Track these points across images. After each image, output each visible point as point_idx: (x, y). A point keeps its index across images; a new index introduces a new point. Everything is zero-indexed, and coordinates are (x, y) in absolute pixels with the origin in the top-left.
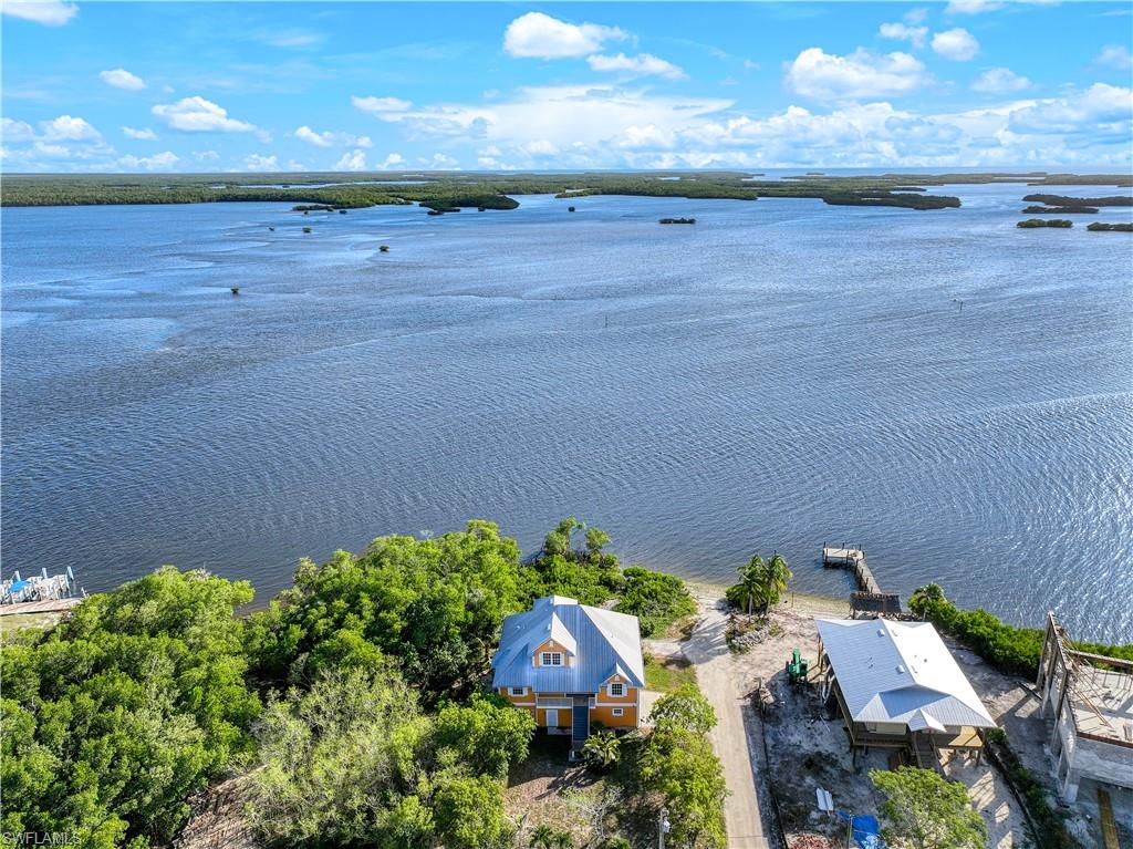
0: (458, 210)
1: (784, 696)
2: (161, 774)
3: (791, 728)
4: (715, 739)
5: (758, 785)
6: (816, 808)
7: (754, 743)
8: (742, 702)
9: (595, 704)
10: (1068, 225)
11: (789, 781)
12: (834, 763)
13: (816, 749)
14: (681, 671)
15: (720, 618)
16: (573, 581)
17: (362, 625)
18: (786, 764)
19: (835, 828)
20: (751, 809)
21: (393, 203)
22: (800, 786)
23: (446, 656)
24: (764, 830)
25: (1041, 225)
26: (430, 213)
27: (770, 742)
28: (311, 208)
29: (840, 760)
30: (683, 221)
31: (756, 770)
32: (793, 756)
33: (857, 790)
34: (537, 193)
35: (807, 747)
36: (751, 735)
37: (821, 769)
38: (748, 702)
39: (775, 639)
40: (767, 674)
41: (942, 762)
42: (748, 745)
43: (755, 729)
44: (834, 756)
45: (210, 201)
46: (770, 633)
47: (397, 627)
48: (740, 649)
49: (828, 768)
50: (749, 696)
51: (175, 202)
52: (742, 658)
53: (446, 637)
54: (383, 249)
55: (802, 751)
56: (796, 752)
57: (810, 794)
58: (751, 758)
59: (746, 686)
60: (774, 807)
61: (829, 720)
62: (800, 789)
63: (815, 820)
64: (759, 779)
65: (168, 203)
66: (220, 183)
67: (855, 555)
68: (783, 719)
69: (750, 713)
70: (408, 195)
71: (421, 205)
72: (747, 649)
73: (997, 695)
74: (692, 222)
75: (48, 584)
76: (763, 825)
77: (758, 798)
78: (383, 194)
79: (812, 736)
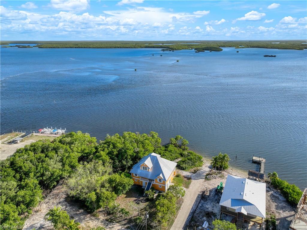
0: (204, 51)
1: (212, 194)
2: (48, 174)
3: (209, 203)
4: (185, 200)
5: (190, 215)
6: (202, 226)
7: (196, 204)
8: (199, 193)
9: (154, 183)
11: (199, 217)
12: (215, 216)
13: (212, 211)
14: (187, 181)
15: (208, 169)
16: (172, 152)
17: (107, 151)
18: (201, 212)
20: (183, 221)
21: (188, 49)
22: (201, 219)
23: (124, 163)
24: (183, 227)
26: (196, 52)
27: (200, 205)
28: (166, 50)
29: (217, 215)
30: (272, 56)
31: (192, 211)
32: (204, 211)
34: (230, 47)
35: (210, 210)
36: (196, 202)
37: (210, 216)
38: (201, 193)
39: (220, 179)
40: (211, 187)
41: (249, 225)
42: (194, 205)
43: (198, 201)
44: (216, 214)
45: (143, 48)
46: (220, 177)
47: (115, 153)
48: (208, 179)
49: (212, 217)
50: (203, 192)
51: (135, 48)
52: (207, 182)
53: (126, 158)
54: (178, 61)
55: (208, 210)
56: (206, 210)
57: (203, 222)
58: (192, 208)
59: (203, 189)
60: (190, 222)
62: (201, 220)
64: (191, 214)
65: (133, 48)
66: (147, 43)
67: (262, 160)
68: (208, 200)
69: (200, 196)
70: (193, 47)
71: (195, 50)
72: (210, 180)
73: (284, 211)
74: (275, 56)
75: (60, 131)
76: (184, 226)
77: (187, 219)
78: (186, 47)
79: (213, 207)
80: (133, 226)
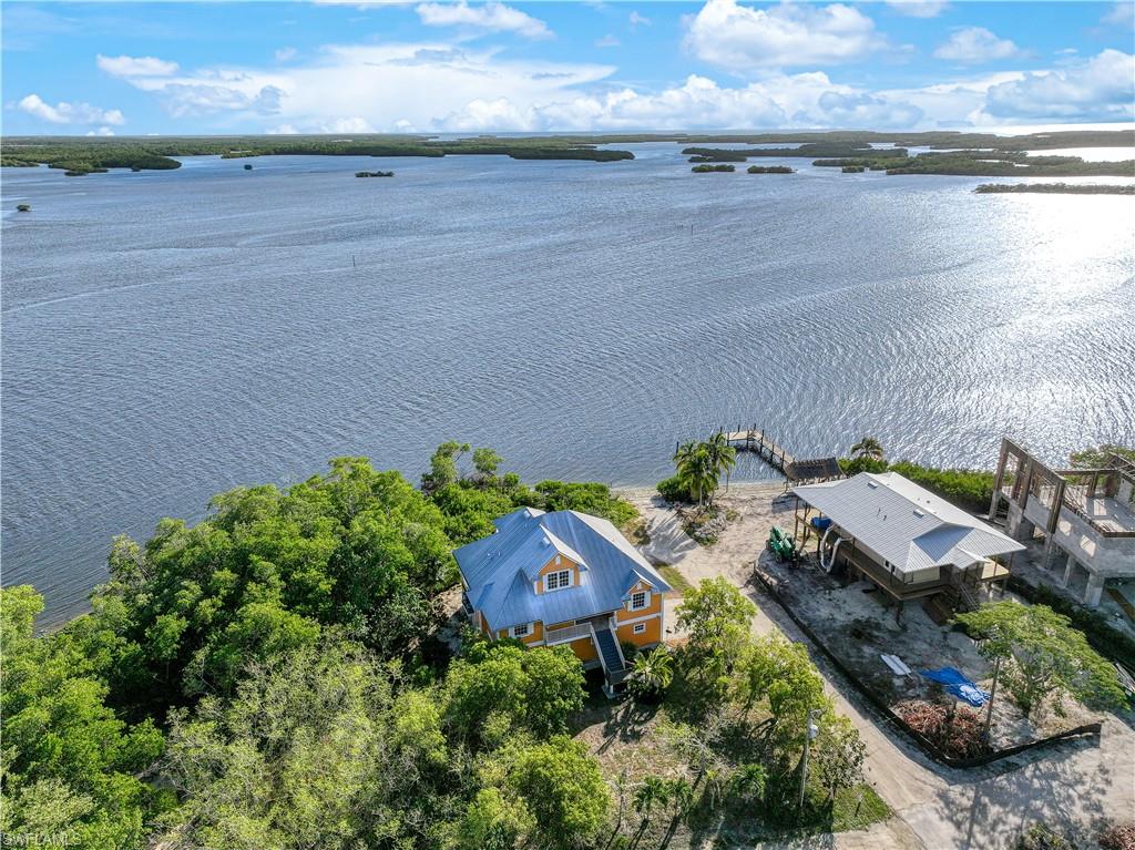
0: (106, 171)
1: (784, 575)
3: (813, 603)
6: (893, 674)
7: (786, 626)
8: (747, 591)
10: (731, 169)
11: (848, 655)
12: (878, 627)
13: (852, 618)
15: (667, 515)
18: (834, 640)
19: (926, 689)
22: (862, 657)
25: (711, 170)
30: (380, 175)
32: (834, 630)
33: (916, 647)
35: (841, 618)
36: (778, 619)
37: (871, 636)
38: (752, 588)
39: (736, 524)
40: (751, 558)
42: (783, 630)
43: (778, 614)
44: (874, 621)
46: (728, 519)
48: (708, 540)
49: (875, 633)
50: (749, 582)
52: (716, 549)
55: (840, 623)
56: (834, 625)
57: (878, 662)
59: (739, 574)
61: (843, 587)
62: (866, 661)
63: (902, 687)
67: (754, 434)
68: (799, 597)
69: (763, 599)
72: (716, 538)
74: (390, 175)
76: (856, 706)
79: (838, 607)
80: (728, 824)
